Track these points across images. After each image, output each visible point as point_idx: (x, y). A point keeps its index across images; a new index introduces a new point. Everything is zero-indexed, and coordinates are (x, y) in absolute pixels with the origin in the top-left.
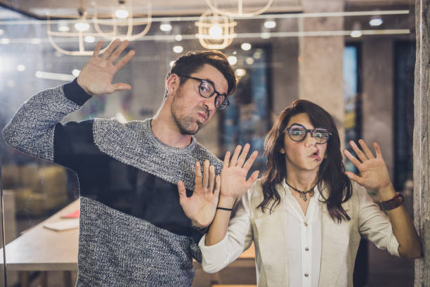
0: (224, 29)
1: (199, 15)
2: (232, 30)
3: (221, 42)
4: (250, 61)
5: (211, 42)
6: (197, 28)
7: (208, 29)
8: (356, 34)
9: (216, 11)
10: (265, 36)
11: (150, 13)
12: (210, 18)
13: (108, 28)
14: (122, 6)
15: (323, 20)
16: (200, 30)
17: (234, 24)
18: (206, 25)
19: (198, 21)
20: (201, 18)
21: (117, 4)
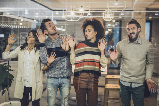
0: (110, 15)
1: (104, 11)
2: (113, 16)
3: (110, 19)
4: (114, 26)
5: (107, 19)
6: (103, 14)
7: (106, 15)
8: (150, 18)
9: (109, 10)
10: (120, 17)
11: (89, 10)
12: (107, 12)
13: (79, 14)
14: (82, 8)
15: (140, 13)
16: (104, 15)
17: (113, 14)
18: (105, 14)
19: (103, 12)
20: (104, 12)
21: (80, 7)
